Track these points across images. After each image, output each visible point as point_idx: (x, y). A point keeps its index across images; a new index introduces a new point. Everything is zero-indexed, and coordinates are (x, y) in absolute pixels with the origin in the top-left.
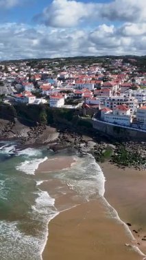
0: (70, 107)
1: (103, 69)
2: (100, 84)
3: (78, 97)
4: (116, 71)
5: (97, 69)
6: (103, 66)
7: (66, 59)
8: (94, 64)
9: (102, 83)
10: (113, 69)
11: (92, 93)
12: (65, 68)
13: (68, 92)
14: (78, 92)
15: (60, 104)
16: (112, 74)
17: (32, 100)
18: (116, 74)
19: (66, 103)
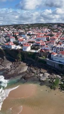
0: (34, 51)
1: (49, 29)
2: (48, 38)
3: (38, 45)
4: (55, 30)
5: (46, 29)
6: (48, 28)
7: (31, 24)
8: (44, 27)
9: (50, 37)
10: (53, 30)
11: (45, 43)
12: (30, 29)
13: (32, 42)
14: (38, 42)
15: (28, 49)
16: (54, 32)
17: (13, 47)
18: (56, 32)
19: (32, 49)
